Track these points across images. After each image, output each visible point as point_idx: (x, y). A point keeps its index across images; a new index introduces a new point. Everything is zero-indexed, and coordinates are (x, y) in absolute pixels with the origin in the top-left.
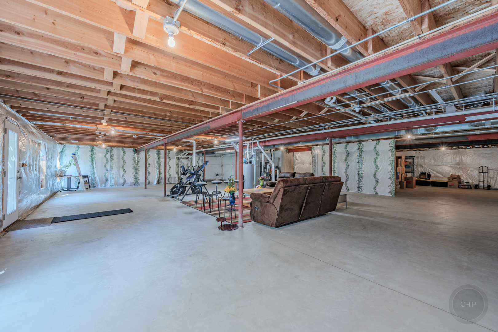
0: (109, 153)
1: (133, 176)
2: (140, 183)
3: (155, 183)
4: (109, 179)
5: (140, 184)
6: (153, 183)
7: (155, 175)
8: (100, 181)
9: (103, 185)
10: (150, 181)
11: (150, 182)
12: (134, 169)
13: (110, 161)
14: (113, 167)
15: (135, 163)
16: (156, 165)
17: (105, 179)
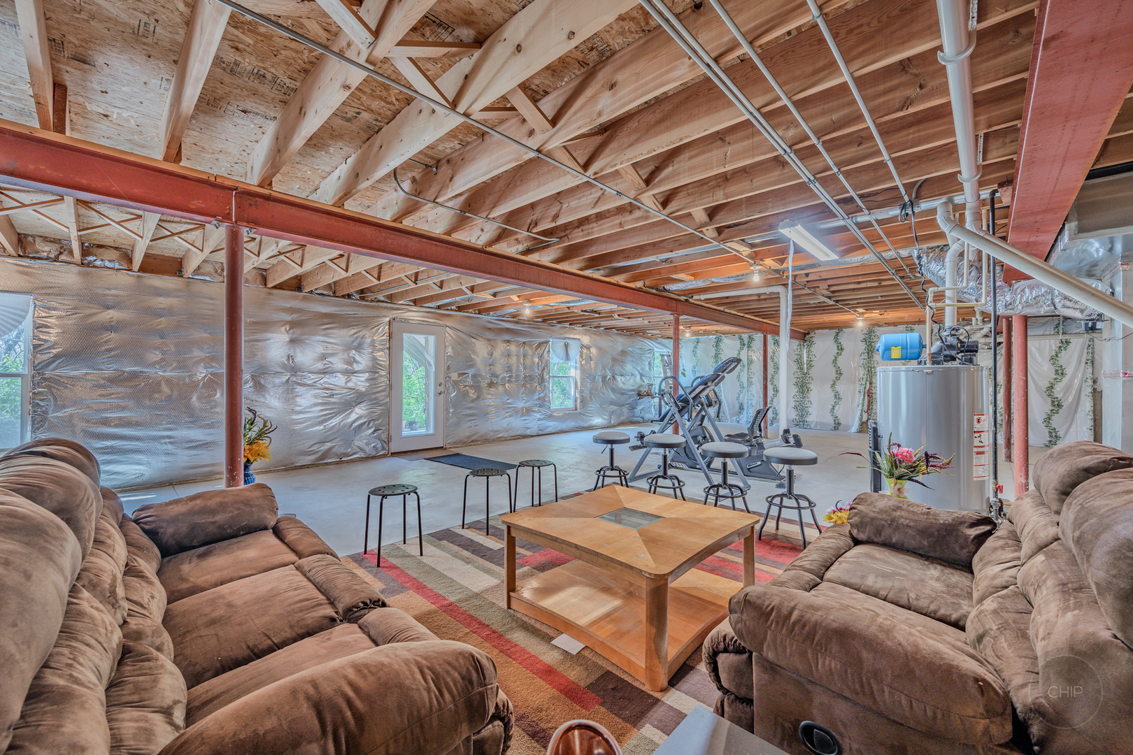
0: (746, 348)
1: (794, 404)
2: (812, 422)
3: (855, 428)
4: (745, 407)
5: (812, 426)
6: (848, 427)
7: (856, 404)
8: (729, 410)
9: (734, 418)
10: (842, 421)
11: (839, 424)
12: (796, 384)
13: (746, 367)
14: (753, 380)
15: (801, 368)
16: (862, 372)
17: (737, 406)
